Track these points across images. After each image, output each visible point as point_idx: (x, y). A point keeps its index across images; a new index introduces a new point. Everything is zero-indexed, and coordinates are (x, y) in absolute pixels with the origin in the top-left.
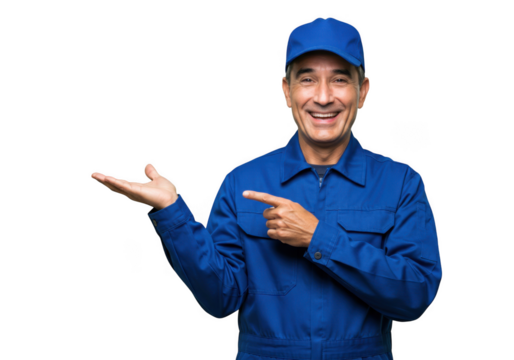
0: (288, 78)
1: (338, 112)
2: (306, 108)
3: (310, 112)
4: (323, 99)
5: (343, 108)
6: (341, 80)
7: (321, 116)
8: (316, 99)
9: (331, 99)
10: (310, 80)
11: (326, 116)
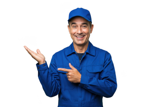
0: (69, 26)
1: (84, 36)
2: (75, 35)
3: (76, 36)
4: (79, 32)
5: (85, 34)
6: (85, 27)
7: (79, 37)
8: (77, 32)
9: (82, 32)
10: (75, 27)
11: (80, 37)
